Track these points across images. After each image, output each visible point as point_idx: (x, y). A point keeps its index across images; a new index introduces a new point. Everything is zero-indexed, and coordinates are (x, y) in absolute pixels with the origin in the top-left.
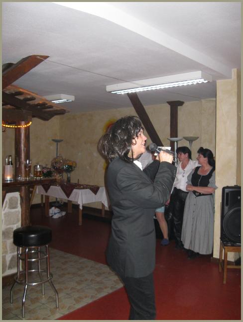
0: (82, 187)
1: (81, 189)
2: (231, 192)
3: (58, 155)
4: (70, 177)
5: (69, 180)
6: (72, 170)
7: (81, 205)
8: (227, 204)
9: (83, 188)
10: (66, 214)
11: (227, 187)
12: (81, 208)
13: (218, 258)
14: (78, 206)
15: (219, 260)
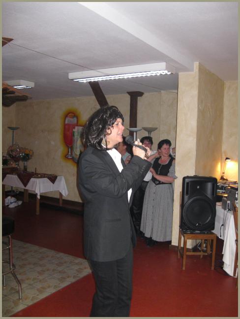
0: (39, 176)
1: (39, 177)
2: (191, 182)
3: (14, 143)
4: (26, 166)
5: (25, 169)
6: (29, 159)
7: (39, 194)
8: (187, 193)
9: (41, 177)
10: (22, 203)
11: (188, 177)
12: (39, 197)
13: (177, 245)
14: (36, 195)
15: (178, 247)
